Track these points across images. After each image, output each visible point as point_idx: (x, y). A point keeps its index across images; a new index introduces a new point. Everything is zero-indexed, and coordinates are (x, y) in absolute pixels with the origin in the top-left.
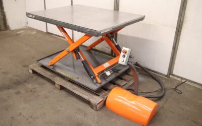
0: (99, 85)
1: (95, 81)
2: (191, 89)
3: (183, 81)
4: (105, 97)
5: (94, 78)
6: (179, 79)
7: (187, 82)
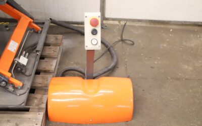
0: (22, 91)
1: (11, 88)
2: (140, 31)
3: (123, 23)
4: (44, 106)
5: (8, 82)
6: (116, 23)
7: (128, 23)
